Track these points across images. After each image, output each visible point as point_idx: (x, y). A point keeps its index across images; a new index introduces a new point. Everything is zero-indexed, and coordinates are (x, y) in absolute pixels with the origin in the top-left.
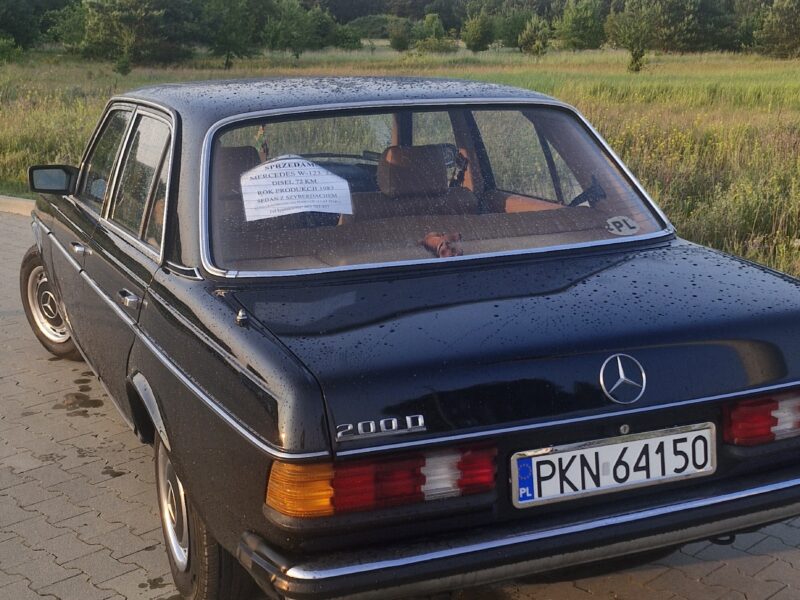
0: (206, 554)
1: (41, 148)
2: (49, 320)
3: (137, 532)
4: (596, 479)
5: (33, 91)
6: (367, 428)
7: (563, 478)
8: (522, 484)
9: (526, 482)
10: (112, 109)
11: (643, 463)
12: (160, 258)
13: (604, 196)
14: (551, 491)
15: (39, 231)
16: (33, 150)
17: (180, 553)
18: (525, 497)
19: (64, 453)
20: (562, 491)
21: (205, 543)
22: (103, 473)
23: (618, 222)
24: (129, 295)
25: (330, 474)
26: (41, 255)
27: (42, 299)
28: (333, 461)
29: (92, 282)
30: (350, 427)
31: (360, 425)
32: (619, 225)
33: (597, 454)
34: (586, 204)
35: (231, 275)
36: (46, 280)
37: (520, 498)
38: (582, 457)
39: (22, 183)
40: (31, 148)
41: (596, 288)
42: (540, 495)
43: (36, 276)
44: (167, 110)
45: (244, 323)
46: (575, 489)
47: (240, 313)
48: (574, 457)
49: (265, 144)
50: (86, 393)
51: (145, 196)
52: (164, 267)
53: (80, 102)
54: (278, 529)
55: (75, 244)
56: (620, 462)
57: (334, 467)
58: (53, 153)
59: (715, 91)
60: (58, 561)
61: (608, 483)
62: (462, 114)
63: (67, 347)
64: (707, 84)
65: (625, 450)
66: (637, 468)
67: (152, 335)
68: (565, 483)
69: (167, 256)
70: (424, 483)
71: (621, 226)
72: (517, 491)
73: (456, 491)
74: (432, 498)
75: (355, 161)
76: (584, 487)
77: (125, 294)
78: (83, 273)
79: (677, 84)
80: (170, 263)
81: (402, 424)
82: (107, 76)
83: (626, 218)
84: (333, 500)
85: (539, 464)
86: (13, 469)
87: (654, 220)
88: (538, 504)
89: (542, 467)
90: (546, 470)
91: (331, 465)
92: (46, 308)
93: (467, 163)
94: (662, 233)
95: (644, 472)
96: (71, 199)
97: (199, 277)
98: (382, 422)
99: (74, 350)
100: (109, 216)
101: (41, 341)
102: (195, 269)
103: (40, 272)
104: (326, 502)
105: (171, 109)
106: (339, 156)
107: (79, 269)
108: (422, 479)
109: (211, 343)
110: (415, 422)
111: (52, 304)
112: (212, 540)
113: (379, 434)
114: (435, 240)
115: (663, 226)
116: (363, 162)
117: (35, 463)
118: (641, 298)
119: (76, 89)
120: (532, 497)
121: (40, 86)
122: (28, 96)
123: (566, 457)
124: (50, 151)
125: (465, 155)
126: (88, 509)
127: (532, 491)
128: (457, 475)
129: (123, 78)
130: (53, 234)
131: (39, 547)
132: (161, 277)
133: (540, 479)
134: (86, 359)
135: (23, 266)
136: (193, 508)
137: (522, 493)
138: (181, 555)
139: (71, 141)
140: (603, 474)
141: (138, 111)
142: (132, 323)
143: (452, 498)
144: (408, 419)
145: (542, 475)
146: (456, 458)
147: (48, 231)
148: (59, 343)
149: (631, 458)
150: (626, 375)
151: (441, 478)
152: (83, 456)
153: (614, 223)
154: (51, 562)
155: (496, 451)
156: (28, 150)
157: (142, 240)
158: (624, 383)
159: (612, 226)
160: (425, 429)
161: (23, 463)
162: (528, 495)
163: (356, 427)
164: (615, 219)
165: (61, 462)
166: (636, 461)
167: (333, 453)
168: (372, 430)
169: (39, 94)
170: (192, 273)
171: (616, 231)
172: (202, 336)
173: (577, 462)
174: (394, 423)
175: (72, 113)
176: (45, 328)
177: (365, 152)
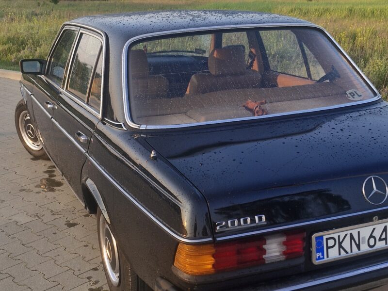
0: (130, 280)
1: (17, 43)
2: (32, 139)
3: (86, 259)
4: (358, 246)
5: (11, 13)
6: (233, 224)
7: (340, 246)
8: (318, 251)
9: (320, 250)
10: (65, 29)
11: (383, 237)
12: (100, 116)
13: (339, 77)
14: (334, 254)
15: (25, 92)
16: (14, 44)
17: (113, 276)
18: (319, 258)
19: (44, 213)
20: (340, 254)
21: (130, 274)
22: (65, 224)
23: (352, 93)
24: (82, 135)
25: (213, 251)
26: (26, 105)
27: (27, 128)
28: (215, 243)
29: (57, 123)
30: (224, 223)
31: (229, 222)
32: (353, 95)
33: (359, 232)
34: (328, 81)
35: (143, 127)
36: (29, 118)
37: (317, 259)
38: (351, 234)
39: (9, 61)
40: (13, 43)
41: (350, 134)
42: (328, 257)
43: (23, 116)
44: (100, 32)
45: (155, 158)
46: (347, 252)
47: (153, 153)
48: (346, 235)
49: (145, 46)
50: (53, 178)
51: (88, 79)
52: (103, 121)
53: (35, 18)
54: (181, 280)
55: (48, 103)
56: (371, 236)
57: (215, 247)
58: (24, 45)
59: (351, 10)
60: (45, 277)
61: (365, 248)
62: (254, 33)
63: (41, 153)
64: (347, 7)
65: (374, 229)
66: (380, 239)
67: (97, 159)
68: (341, 249)
69: (104, 115)
70: (265, 254)
71: (354, 95)
72: (316, 255)
73: (283, 258)
74: (270, 262)
75: (191, 54)
76: (351, 251)
77: (79, 135)
78: (53, 119)
79: (332, 7)
80: (106, 119)
81: (253, 221)
82: (47, 4)
83: (356, 90)
84: (214, 266)
85: (327, 239)
86: (17, 222)
87: (370, 91)
88: (326, 262)
89: (329, 241)
90: (331, 243)
91: (213, 245)
92: (29, 132)
93: (255, 56)
94: (376, 99)
95: (384, 241)
96: (43, 77)
97: (124, 128)
98: (242, 220)
99: (45, 154)
100: (67, 88)
101: (27, 150)
102: (122, 124)
103: (26, 113)
104: (210, 266)
105: (102, 31)
106: (182, 51)
107: (51, 117)
108: (264, 252)
109: (135, 168)
110: (260, 219)
111: (32, 130)
112: (133, 273)
113: (240, 227)
114: (252, 104)
115: (375, 94)
116: (195, 55)
117: (29, 219)
118: (377, 140)
119: (33, 12)
120: (323, 258)
121: (15, 10)
122: (9, 16)
123: (342, 235)
124: (22, 45)
125: (254, 52)
126: (59, 246)
127: (323, 255)
128: (284, 248)
129: (56, 6)
130: (33, 95)
131: (34, 269)
132: (100, 127)
133: (328, 248)
134: (51, 159)
135: (16, 111)
136: (123, 255)
137: (317, 256)
138: (114, 277)
139: (32, 39)
140: (362, 243)
141: (81, 31)
142: (85, 152)
143: (281, 261)
144: (256, 218)
145: (329, 245)
146: (284, 239)
147: (30, 93)
148: (36, 151)
149: (377, 234)
150: (377, 188)
151: (274, 250)
152: (54, 214)
153: (350, 93)
154: (42, 277)
155: (305, 234)
156: (11, 44)
157: (87, 104)
158: (376, 193)
159: (349, 95)
160: (266, 223)
161: (23, 219)
162: (321, 257)
163: (227, 223)
164: (350, 91)
165: (42, 218)
166: (380, 235)
167: (214, 239)
168: (236, 225)
169: (15, 14)
170: (120, 126)
171: (351, 98)
172: (130, 165)
173: (348, 238)
174: (249, 220)
175: (32, 24)
176: (29, 143)
177: (196, 49)
